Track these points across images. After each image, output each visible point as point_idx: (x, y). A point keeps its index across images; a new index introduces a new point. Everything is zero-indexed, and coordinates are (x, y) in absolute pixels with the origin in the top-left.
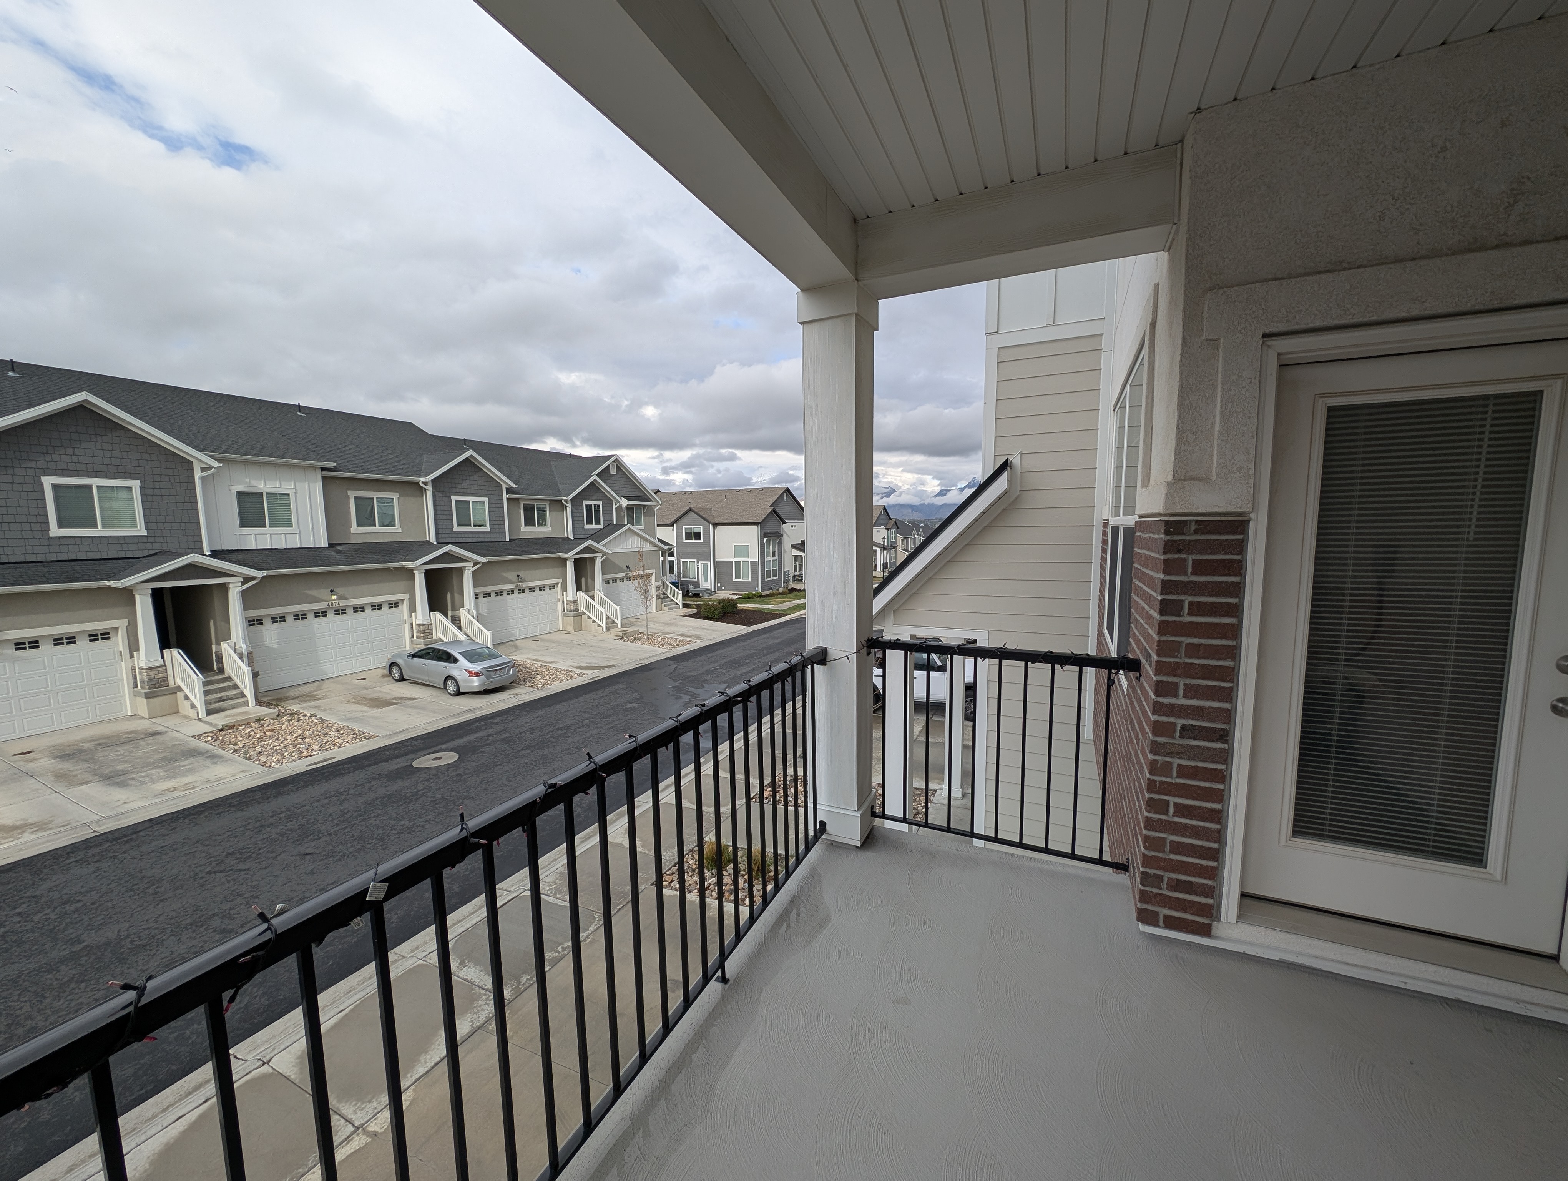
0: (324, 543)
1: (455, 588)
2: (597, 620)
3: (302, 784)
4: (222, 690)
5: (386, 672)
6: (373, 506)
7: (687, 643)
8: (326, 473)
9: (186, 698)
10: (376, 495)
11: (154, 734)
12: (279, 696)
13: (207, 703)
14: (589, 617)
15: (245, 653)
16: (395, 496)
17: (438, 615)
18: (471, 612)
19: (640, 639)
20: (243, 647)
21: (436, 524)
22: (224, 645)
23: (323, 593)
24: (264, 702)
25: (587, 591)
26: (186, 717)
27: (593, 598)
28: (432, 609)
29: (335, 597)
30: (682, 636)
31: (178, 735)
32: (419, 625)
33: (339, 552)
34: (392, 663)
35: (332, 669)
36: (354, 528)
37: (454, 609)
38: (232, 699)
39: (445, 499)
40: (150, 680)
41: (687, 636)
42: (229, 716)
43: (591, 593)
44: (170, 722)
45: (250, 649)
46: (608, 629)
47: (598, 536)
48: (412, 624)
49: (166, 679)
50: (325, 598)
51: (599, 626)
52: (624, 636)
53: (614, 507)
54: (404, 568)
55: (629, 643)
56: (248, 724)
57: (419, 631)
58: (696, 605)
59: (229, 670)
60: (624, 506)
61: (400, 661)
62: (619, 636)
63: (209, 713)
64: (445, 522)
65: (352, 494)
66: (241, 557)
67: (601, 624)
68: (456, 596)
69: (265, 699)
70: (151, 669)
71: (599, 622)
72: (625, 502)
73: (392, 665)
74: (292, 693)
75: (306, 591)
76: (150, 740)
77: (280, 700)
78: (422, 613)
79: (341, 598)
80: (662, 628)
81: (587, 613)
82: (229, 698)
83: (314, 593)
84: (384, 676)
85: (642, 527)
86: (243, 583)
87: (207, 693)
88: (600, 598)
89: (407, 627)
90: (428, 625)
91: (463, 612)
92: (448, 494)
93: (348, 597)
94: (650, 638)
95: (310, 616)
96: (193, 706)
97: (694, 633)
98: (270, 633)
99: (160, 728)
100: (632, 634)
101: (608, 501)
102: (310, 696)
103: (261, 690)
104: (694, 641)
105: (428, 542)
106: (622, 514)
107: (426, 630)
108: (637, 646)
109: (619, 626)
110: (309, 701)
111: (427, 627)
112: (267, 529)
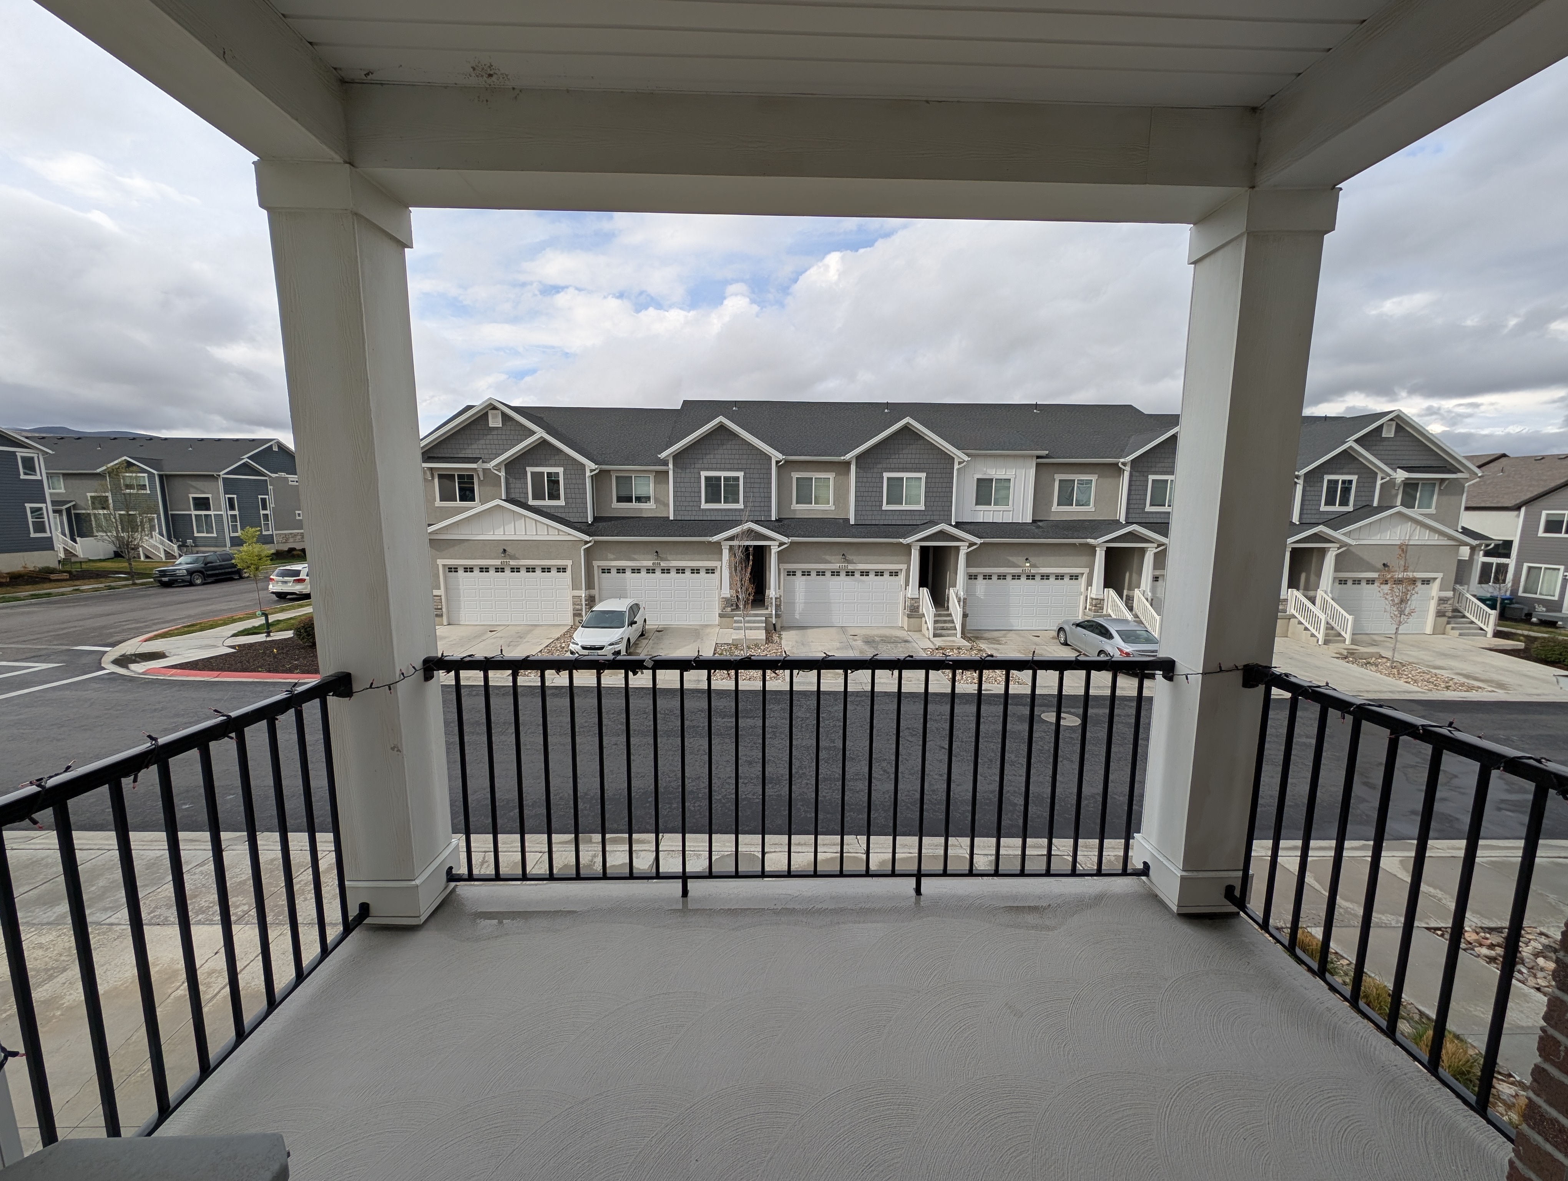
0: (1029, 520)
1: (1135, 566)
2: (1311, 628)
3: (964, 701)
4: (945, 622)
5: (1055, 634)
6: (1074, 487)
7: (1471, 688)
8: (1039, 460)
9: (926, 623)
10: (1077, 477)
11: (906, 641)
12: (978, 635)
13: (935, 629)
14: (1300, 623)
15: (962, 598)
16: (1094, 478)
17: (1112, 592)
18: (1146, 594)
19: (1377, 665)
20: (962, 594)
21: (1128, 504)
22: (951, 590)
23: (1020, 560)
24: (967, 637)
25: (1307, 588)
26: (924, 635)
27: (1313, 601)
28: (1106, 585)
29: (1028, 565)
30: (1467, 676)
31: (916, 645)
32: (1092, 599)
33: (1039, 527)
34: (1061, 628)
35: (1017, 623)
36: (1055, 507)
37: (1130, 588)
38: (949, 629)
39: (1142, 478)
40: (911, 606)
41: (1476, 679)
42: (944, 641)
43: (1311, 593)
44: (915, 636)
45: (965, 596)
46: (1326, 642)
47: (1338, 521)
48: (1087, 597)
49: (918, 607)
50: (1020, 564)
51: (1313, 635)
52: (1349, 656)
53: (1379, 482)
54: (1088, 545)
55: (1355, 666)
56: (953, 649)
57: (1091, 604)
58: (1526, 637)
59: (952, 610)
60: (1399, 481)
61: (1066, 628)
62: (1341, 654)
63: (935, 636)
64: (1138, 502)
65: (1058, 477)
66: (972, 527)
67: (1316, 634)
68: (1135, 576)
69: (969, 635)
70: (912, 599)
71: (1314, 631)
72: (1401, 475)
73: (1061, 629)
74: (986, 635)
75: (1010, 558)
76: (903, 644)
77: (977, 638)
78: (1097, 589)
79: (1031, 566)
80: (1431, 659)
81: (1299, 617)
82: (947, 629)
83: (1013, 559)
84: (1053, 638)
85: (1432, 510)
86: (969, 547)
87: (936, 622)
88: (1325, 602)
89: (1082, 598)
90: (1101, 600)
91: (1137, 593)
92: (1145, 474)
93: (1038, 566)
94: (1397, 668)
95: (1009, 578)
96: (928, 629)
97: (1495, 677)
98: (981, 585)
99: (910, 639)
100: (1366, 656)
101: (1368, 475)
102: (997, 641)
103: (968, 628)
104: (1490, 689)
105: (1117, 522)
106: (1394, 492)
107: (1098, 604)
108: (1369, 673)
109: (1347, 642)
110: (994, 643)
111: (1099, 601)
112: (992, 507)
